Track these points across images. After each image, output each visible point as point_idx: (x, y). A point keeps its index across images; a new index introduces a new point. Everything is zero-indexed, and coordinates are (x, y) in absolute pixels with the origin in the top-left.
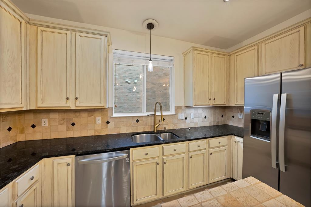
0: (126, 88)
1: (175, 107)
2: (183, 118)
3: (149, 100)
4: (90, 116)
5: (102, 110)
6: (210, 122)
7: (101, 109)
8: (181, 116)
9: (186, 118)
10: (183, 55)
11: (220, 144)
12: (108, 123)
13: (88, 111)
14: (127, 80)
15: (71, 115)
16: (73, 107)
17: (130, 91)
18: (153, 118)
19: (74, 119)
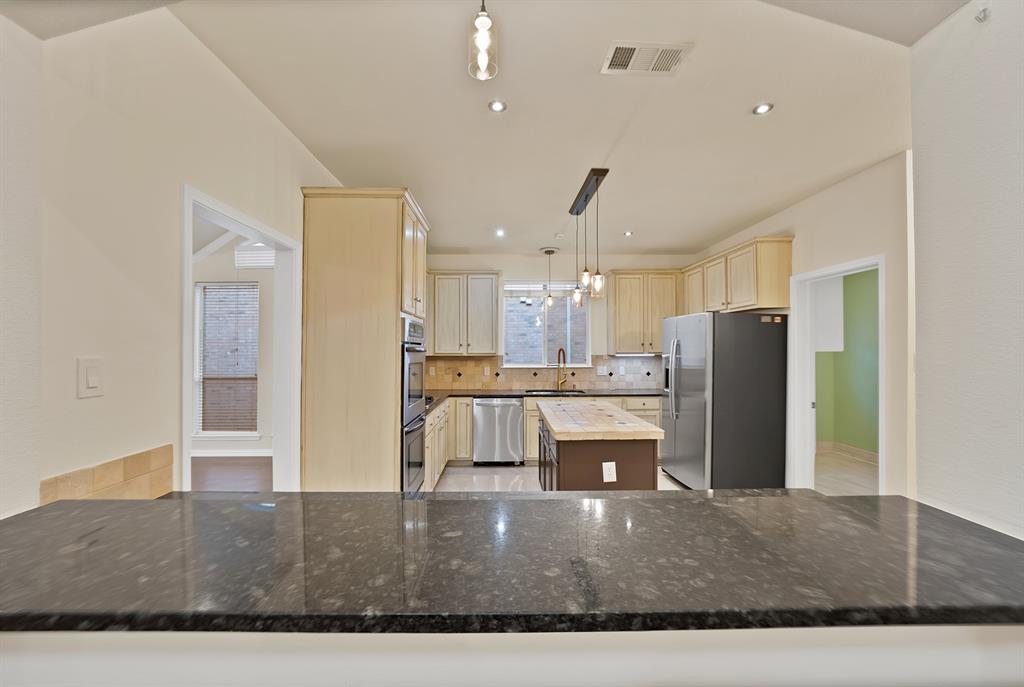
0: (522, 316)
1: (593, 355)
2: (606, 373)
3: (577, 343)
4: (477, 366)
5: (492, 358)
8: (603, 370)
9: (611, 374)
11: (646, 407)
12: (497, 375)
13: (475, 360)
14: (523, 299)
15: (457, 364)
16: (465, 354)
17: (531, 323)
18: (557, 371)
19: (460, 368)
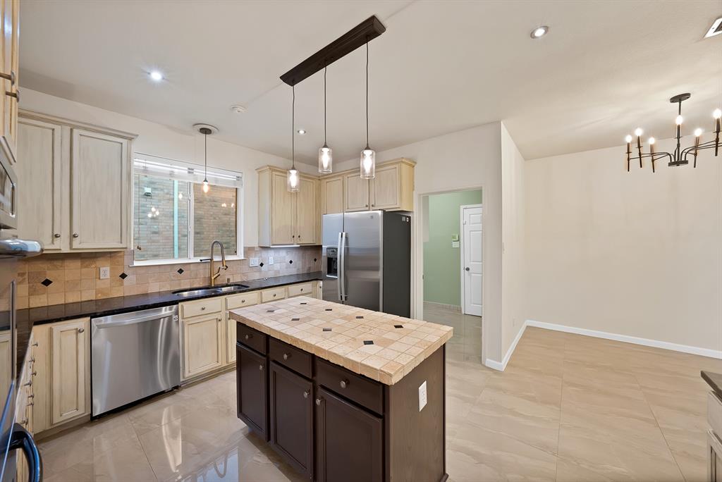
1: (244, 247)
2: (258, 264)
4: (86, 267)
5: (113, 255)
6: (298, 269)
7: (110, 252)
8: (255, 261)
9: (262, 265)
10: (256, 172)
11: (303, 292)
12: (123, 276)
13: (82, 258)
18: (208, 266)
19: (48, 272)
